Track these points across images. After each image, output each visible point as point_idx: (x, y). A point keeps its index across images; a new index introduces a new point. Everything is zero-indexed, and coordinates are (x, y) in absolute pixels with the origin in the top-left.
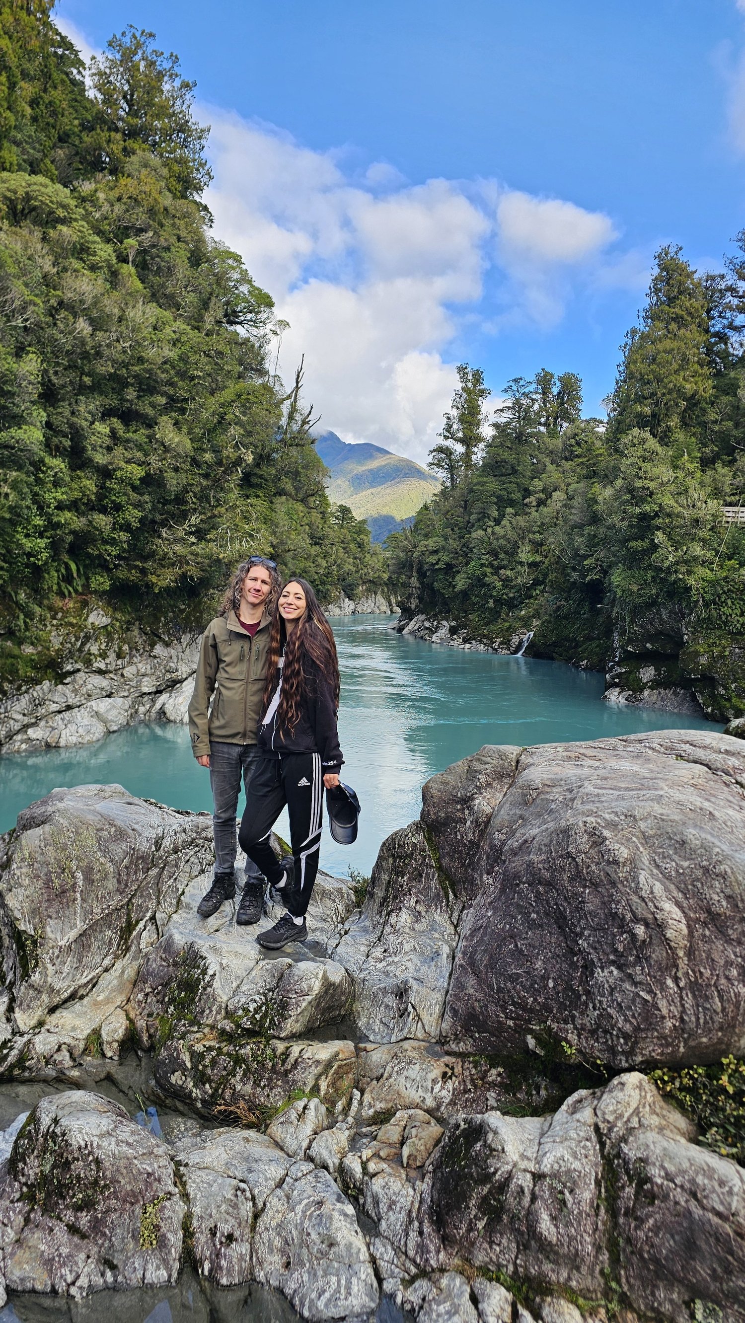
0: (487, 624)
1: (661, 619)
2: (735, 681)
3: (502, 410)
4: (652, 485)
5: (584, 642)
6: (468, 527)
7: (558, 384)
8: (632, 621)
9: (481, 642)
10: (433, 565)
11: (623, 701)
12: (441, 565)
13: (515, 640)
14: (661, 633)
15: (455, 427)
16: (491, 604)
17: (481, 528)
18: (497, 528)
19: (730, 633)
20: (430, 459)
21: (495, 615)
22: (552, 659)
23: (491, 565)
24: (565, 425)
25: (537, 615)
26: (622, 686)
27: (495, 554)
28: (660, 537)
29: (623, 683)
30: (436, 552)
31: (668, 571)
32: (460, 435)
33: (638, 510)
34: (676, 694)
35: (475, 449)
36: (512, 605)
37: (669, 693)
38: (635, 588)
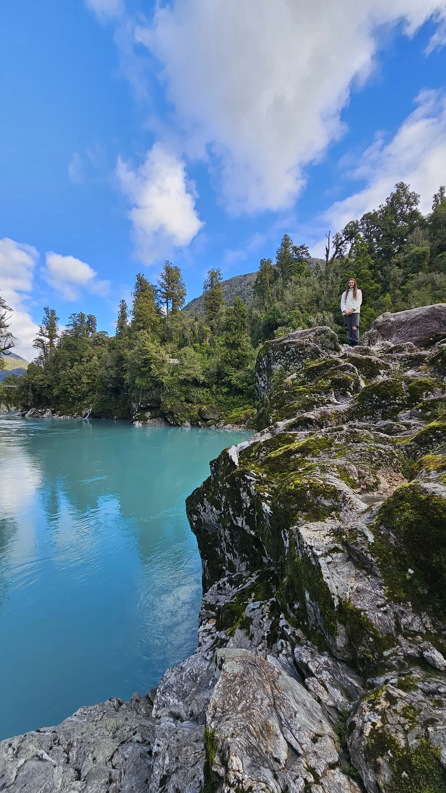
0: (69, 408)
1: (153, 395)
2: (180, 412)
3: (69, 325)
4: (149, 349)
5: (114, 410)
6: (57, 370)
7: (87, 318)
8: (143, 396)
9: (68, 415)
10: (42, 385)
11: (141, 425)
12: (45, 386)
13: (84, 413)
14: (152, 399)
15: (44, 331)
16: (71, 400)
17: (64, 370)
18: (71, 370)
19: (176, 397)
20: (34, 343)
21: (73, 404)
22: (100, 418)
23: (70, 384)
24: (91, 333)
25: (92, 402)
26: (139, 420)
27: (71, 380)
28: (153, 366)
29: (139, 419)
30: (43, 380)
31: (156, 377)
32: (47, 334)
33: (144, 357)
34: (159, 420)
35: (54, 340)
36: (79, 399)
37: (156, 420)
38: (144, 384)
